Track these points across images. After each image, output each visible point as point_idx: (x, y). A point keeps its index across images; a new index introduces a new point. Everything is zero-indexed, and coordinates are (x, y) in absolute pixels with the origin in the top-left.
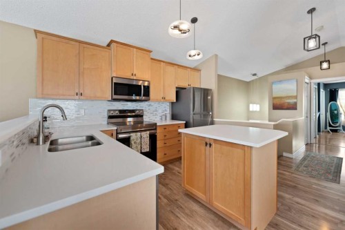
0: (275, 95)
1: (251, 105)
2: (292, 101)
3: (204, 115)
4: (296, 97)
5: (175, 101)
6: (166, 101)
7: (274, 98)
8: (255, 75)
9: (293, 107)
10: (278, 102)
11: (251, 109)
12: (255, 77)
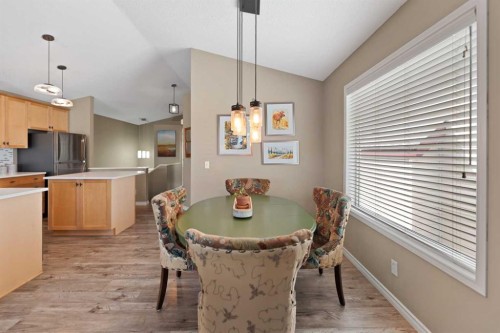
0: (160, 143)
1: (139, 152)
2: (172, 149)
3: (75, 165)
4: (175, 146)
5: (26, 147)
6: (10, 147)
7: (159, 146)
8: (144, 120)
9: (173, 154)
10: (162, 149)
11: (139, 157)
12: (144, 122)
